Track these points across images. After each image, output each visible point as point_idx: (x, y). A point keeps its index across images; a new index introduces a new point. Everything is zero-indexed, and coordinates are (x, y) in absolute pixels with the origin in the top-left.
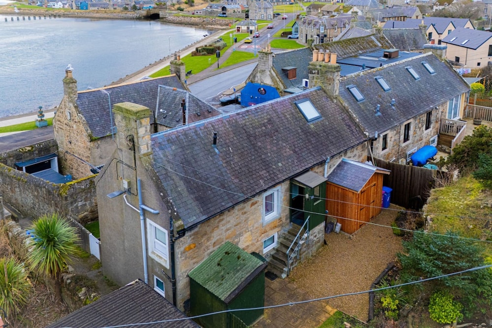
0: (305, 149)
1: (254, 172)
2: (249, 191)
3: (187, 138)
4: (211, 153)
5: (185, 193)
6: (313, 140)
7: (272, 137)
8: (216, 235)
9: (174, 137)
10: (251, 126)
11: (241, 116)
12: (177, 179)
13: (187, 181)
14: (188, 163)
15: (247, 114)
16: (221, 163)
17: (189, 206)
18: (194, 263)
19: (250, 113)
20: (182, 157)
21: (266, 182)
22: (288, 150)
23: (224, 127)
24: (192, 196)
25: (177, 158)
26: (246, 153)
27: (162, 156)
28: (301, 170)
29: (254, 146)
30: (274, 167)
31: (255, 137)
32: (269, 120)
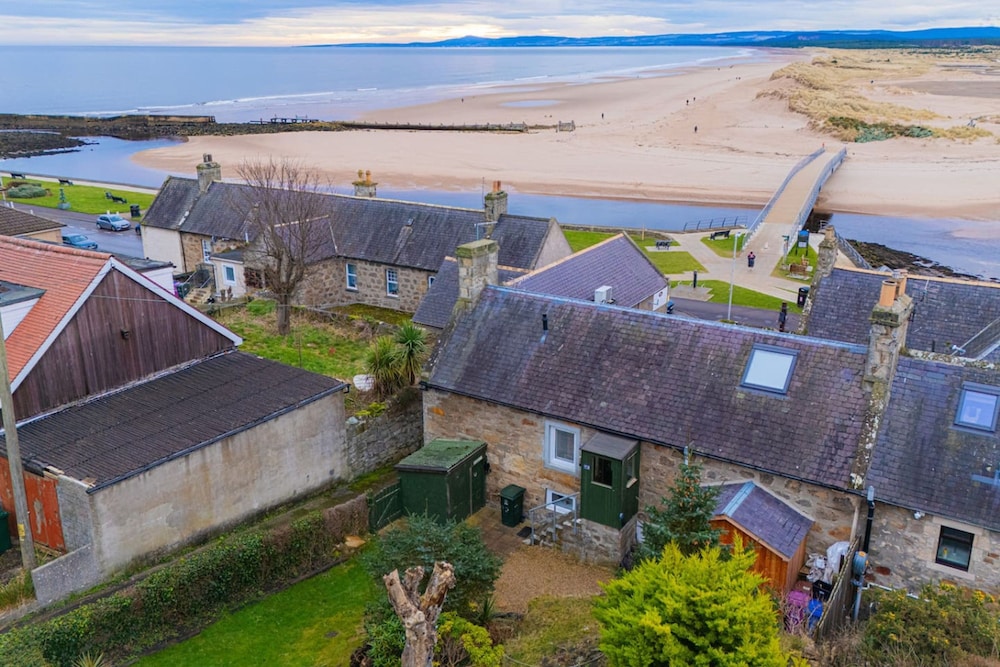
0: (674, 415)
1: (556, 388)
2: (524, 400)
3: (528, 307)
4: (533, 338)
5: (464, 357)
6: (710, 414)
7: (639, 368)
8: (469, 422)
9: (516, 299)
10: (624, 336)
11: (627, 317)
12: (473, 339)
13: (478, 348)
14: (501, 332)
15: (640, 320)
16: (532, 353)
17: (454, 370)
18: (444, 434)
19: (646, 320)
20: (501, 323)
21: (555, 408)
22: (643, 397)
23: (586, 318)
24: (467, 364)
25: (495, 322)
26: (574, 362)
27: (485, 311)
28: (623, 430)
29: (597, 360)
30: (591, 401)
31: (611, 353)
32: (666, 344)
